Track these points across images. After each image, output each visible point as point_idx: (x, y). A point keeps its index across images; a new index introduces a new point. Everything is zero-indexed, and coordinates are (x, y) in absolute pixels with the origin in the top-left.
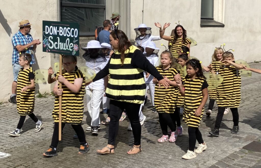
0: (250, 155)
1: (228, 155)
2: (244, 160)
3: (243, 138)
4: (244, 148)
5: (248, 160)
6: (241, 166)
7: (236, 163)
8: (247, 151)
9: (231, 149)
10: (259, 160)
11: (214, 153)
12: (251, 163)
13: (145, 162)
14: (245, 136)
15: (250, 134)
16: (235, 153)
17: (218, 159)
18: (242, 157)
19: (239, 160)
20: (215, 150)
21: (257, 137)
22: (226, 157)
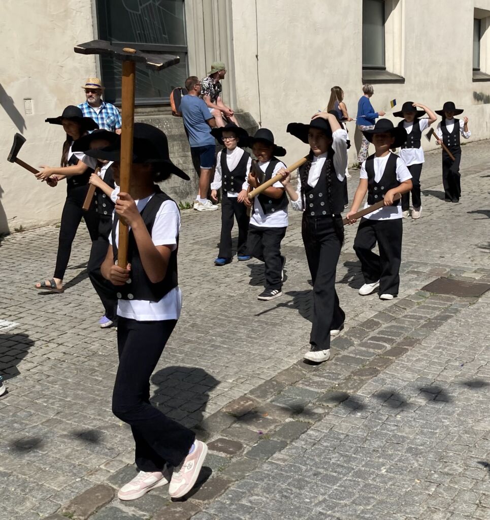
0: (433, 301)
1: (396, 302)
2: (422, 308)
3: (424, 273)
4: (423, 289)
5: (428, 307)
6: (415, 319)
7: (408, 314)
8: (428, 294)
10: (446, 307)
12: (432, 313)
13: (257, 321)
14: (426, 270)
15: (436, 266)
16: (407, 299)
17: (379, 309)
18: (418, 304)
19: (413, 309)
21: (448, 270)
22: (391, 306)
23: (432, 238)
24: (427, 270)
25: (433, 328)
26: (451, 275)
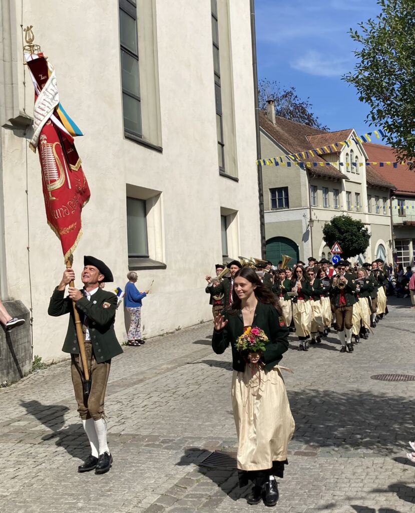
1: (176, 482)
2: (201, 486)
3: (200, 447)
5: (207, 484)
6: (196, 498)
7: (189, 493)
8: (205, 470)
9: (182, 471)
11: (155, 482)
12: (212, 489)
15: (210, 439)
16: (187, 477)
17: (161, 492)
19: (193, 487)
20: (156, 477)
21: (221, 442)
22: (173, 487)
23: (203, 411)
24: (202, 444)
25: (215, 505)
26: (224, 448)
